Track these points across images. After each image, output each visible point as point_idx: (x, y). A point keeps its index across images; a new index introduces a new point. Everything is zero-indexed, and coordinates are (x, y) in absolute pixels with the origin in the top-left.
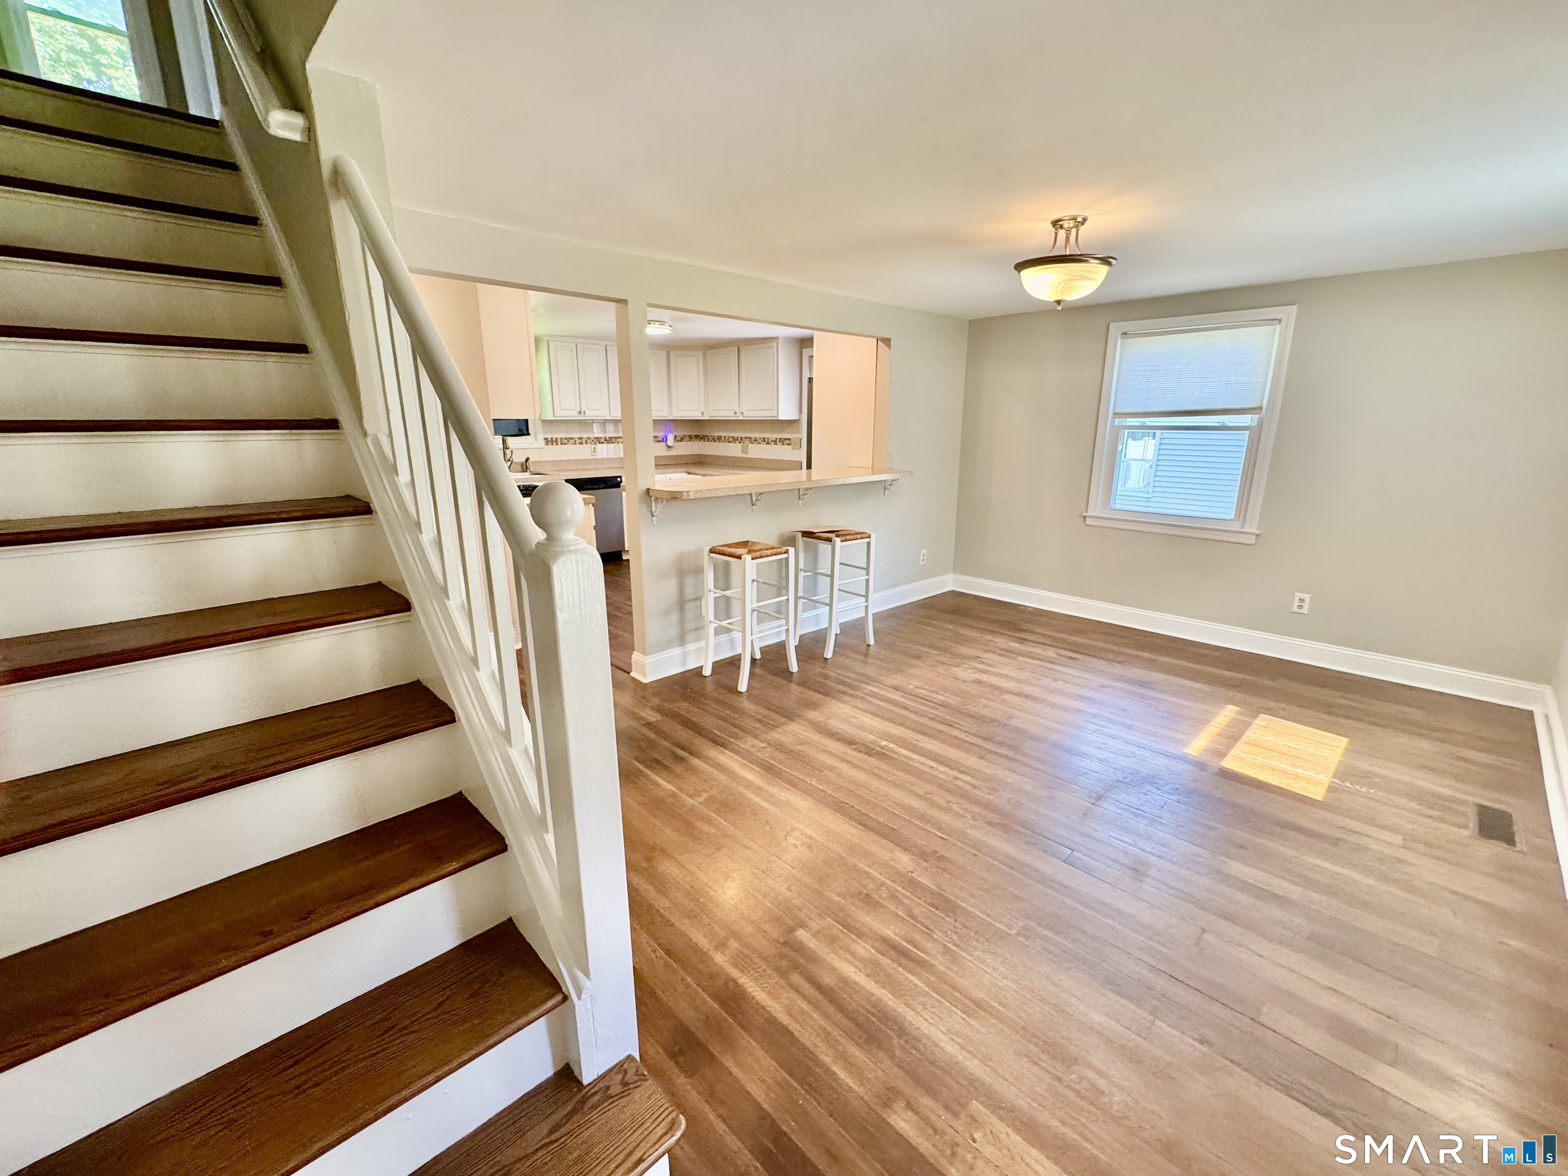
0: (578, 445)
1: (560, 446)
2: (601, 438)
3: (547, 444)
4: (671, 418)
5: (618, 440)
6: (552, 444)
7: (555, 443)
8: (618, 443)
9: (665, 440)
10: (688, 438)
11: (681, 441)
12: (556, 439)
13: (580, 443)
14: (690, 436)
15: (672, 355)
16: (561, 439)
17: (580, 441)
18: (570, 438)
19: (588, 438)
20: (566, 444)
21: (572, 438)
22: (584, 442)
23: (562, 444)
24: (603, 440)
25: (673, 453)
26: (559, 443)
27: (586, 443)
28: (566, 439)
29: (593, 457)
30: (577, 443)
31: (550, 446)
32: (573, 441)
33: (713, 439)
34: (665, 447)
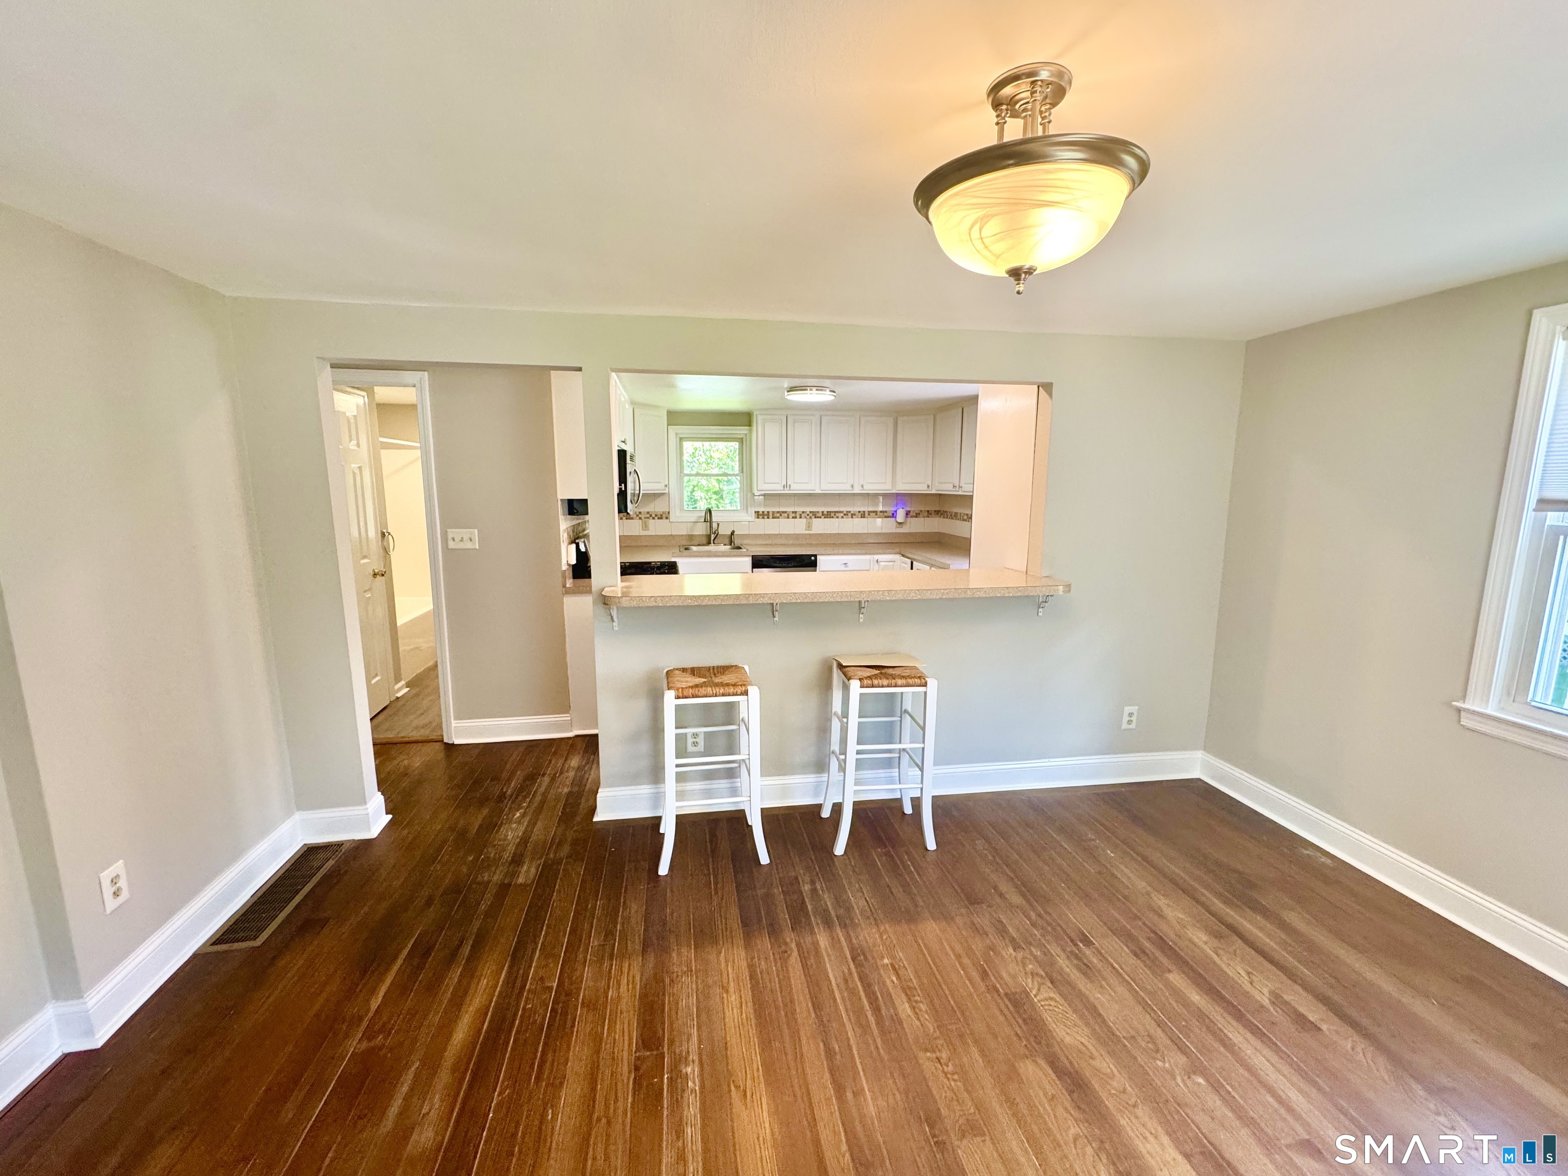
0: (791, 520)
1: (771, 520)
2: (818, 512)
3: (758, 518)
4: (894, 491)
5: (837, 514)
6: (763, 518)
7: (766, 517)
8: (838, 517)
9: (894, 515)
10: (926, 514)
11: (916, 517)
12: (768, 512)
13: (793, 518)
14: (928, 511)
15: (900, 419)
16: (773, 512)
17: (794, 515)
18: (783, 512)
19: (803, 512)
20: (778, 518)
21: (786, 512)
22: (798, 517)
23: (773, 518)
24: (820, 515)
25: (904, 530)
26: (771, 516)
27: (801, 517)
28: (778, 512)
29: (807, 532)
30: (791, 517)
31: (761, 520)
32: (786, 515)
33: (951, 515)
34: (895, 524)
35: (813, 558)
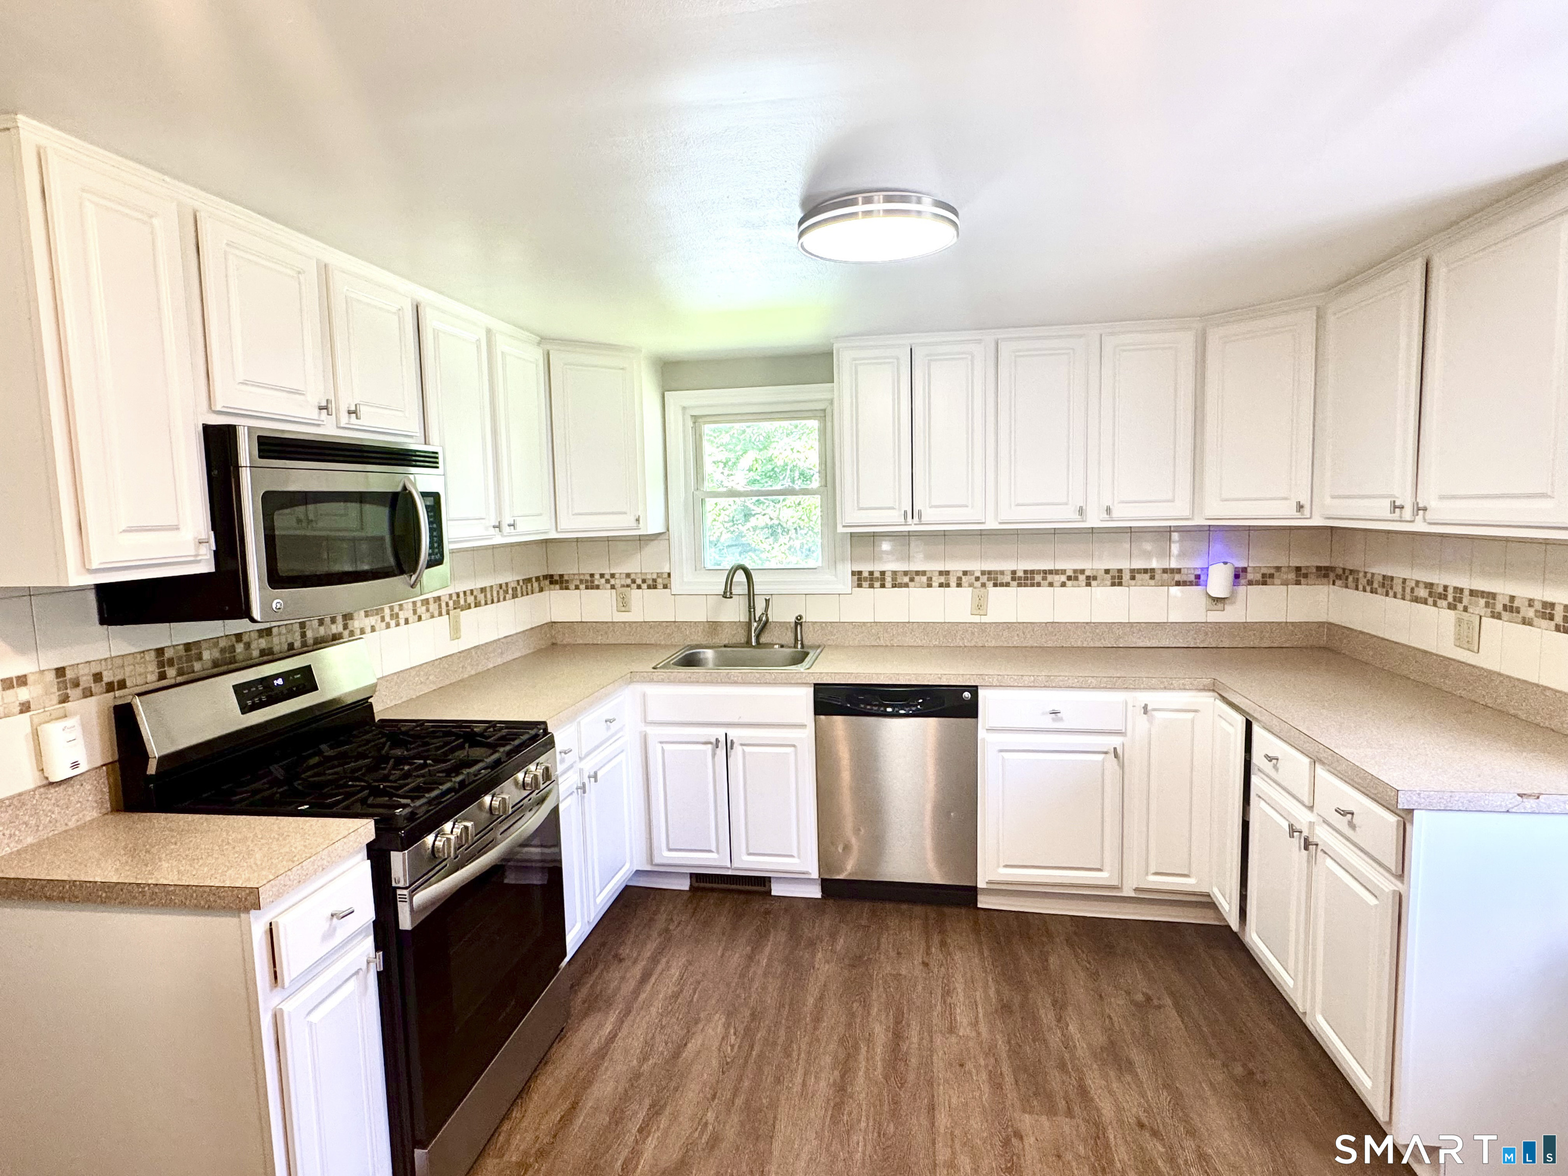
0: (936, 591)
1: (889, 592)
2: (1002, 573)
3: (860, 586)
4: (1199, 521)
5: (1050, 578)
6: (871, 586)
7: (877, 584)
8: (1051, 585)
9: (1198, 580)
10: (1292, 576)
11: (1265, 583)
12: (883, 573)
13: (941, 585)
14: (1298, 569)
15: (1214, 338)
16: (895, 573)
17: (942, 579)
18: (917, 573)
19: (965, 573)
20: (907, 585)
21: (924, 573)
22: (953, 583)
23: (894, 586)
24: (1007, 578)
25: (1231, 614)
26: (888, 584)
27: (959, 585)
28: (906, 573)
29: (976, 619)
30: (935, 584)
31: (865, 592)
32: (924, 579)
33: (1370, 583)
34: (1203, 600)
35: (967, 695)
